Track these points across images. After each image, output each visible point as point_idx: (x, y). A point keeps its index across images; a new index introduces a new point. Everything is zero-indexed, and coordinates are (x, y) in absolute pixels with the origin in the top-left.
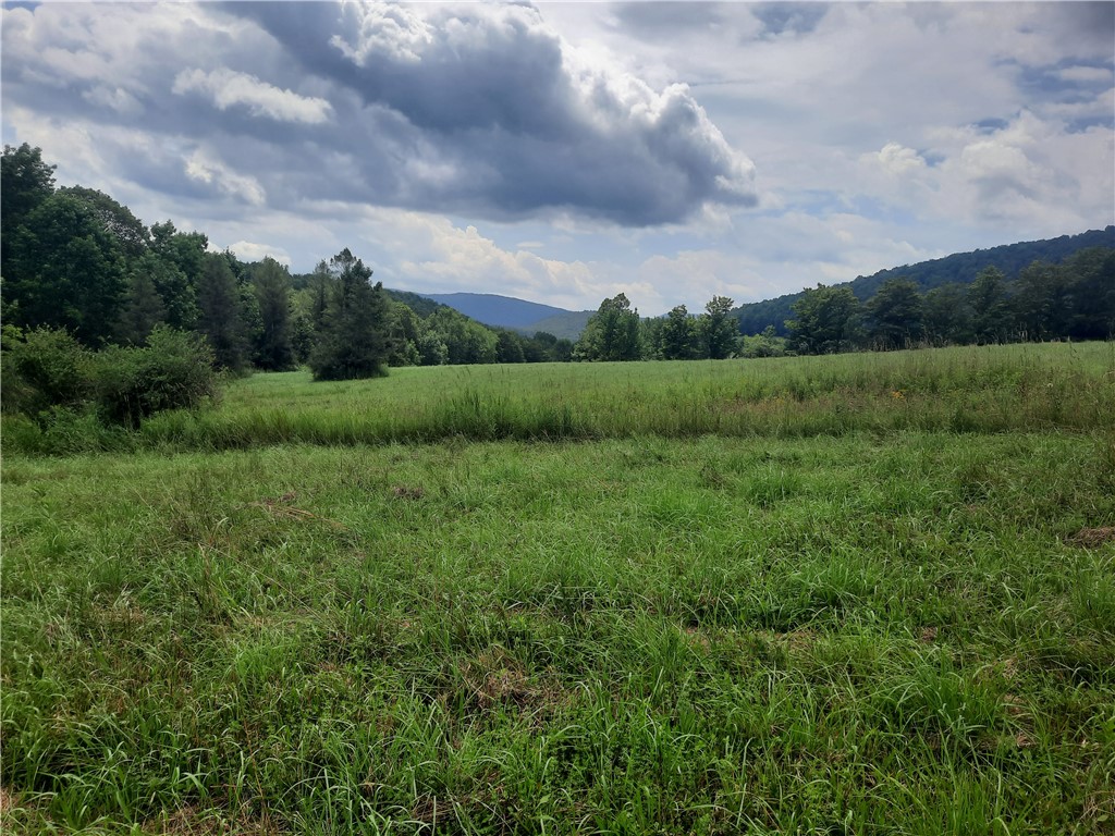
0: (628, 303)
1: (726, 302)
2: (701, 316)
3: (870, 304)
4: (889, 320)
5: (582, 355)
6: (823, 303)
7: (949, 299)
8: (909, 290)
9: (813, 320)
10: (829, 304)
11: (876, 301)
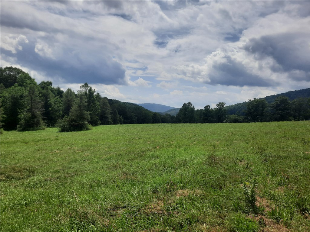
0: (192, 105)
1: (223, 104)
2: (215, 109)
3: (272, 105)
4: (280, 110)
5: (177, 120)
6: (256, 104)
7: (301, 103)
8: (286, 100)
9: (253, 110)
10: (258, 105)
11: (274, 104)
